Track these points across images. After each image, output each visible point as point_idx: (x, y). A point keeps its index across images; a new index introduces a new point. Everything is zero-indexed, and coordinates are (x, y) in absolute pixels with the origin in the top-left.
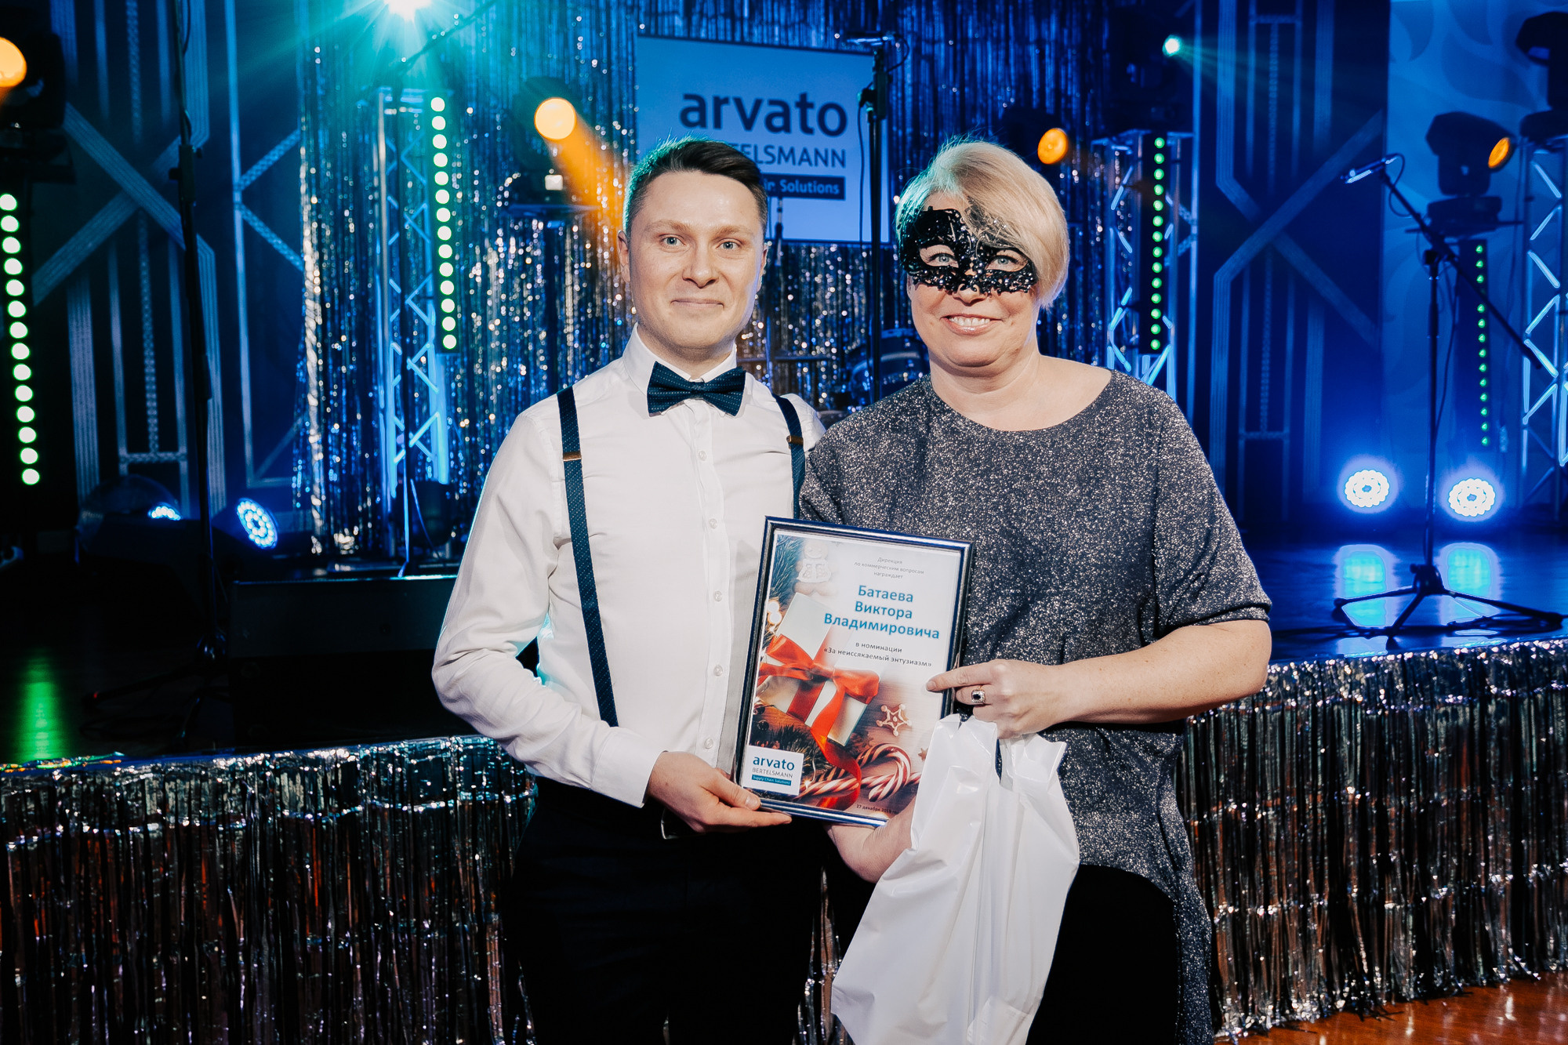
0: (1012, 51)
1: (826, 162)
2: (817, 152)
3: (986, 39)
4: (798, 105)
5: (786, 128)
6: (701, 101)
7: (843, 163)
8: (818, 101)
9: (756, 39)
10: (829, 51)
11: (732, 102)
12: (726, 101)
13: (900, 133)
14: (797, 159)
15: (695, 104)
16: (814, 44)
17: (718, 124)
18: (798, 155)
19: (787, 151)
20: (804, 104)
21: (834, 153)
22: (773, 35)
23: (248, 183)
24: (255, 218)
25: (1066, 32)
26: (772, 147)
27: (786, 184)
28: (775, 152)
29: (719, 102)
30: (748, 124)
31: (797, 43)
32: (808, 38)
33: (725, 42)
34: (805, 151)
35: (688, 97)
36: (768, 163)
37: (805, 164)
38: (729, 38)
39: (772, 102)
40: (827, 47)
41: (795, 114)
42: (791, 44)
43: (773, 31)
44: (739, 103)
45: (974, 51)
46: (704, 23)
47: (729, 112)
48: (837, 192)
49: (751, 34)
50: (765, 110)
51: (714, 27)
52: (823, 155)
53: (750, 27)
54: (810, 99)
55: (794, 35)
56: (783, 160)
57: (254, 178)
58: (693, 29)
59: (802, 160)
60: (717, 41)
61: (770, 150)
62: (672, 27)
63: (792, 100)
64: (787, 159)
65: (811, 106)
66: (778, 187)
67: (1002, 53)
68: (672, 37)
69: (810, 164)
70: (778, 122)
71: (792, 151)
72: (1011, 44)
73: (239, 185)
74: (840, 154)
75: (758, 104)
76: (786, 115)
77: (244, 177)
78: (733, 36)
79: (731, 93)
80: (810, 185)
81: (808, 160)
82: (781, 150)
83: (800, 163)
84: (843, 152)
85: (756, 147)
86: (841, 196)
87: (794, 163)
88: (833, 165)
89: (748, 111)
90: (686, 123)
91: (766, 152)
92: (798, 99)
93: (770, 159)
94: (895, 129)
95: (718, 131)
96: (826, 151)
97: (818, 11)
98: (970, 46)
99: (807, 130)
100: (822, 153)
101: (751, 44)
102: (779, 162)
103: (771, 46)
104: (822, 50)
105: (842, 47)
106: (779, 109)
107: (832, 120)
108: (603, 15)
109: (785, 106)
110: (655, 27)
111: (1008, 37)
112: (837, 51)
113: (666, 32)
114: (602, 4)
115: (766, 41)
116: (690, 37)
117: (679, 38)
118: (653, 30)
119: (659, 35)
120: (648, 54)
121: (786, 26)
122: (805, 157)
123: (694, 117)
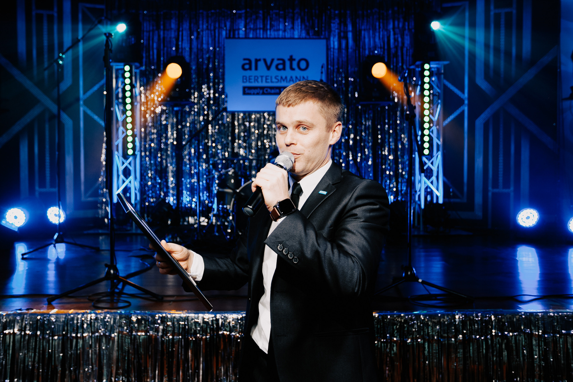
0: (381, 33)
2: (296, 78)
3: (370, 29)
4: (289, 60)
5: (284, 69)
6: (250, 60)
8: (297, 57)
9: (272, 36)
10: (303, 38)
11: (262, 60)
12: (260, 60)
13: (332, 68)
14: (288, 80)
15: (247, 62)
16: (296, 36)
17: (256, 69)
18: (288, 78)
19: (284, 77)
20: (291, 59)
21: (303, 77)
22: (279, 35)
23: (85, 98)
24: (88, 109)
25: (406, 24)
26: (277, 76)
28: (279, 78)
29: (257, 61)
30: (268, 68)
31: (289, 36)
32: (293, 34)
33: (260, 38)
34: (291, 77)
35: (245, 59)
36: (277, 82)
39: (278, 59)
40: (301, 37)
41: (288, 64)
42: (287, 36)
43: (279, 33)
44: (265, 60)
45: (364, 34)
46: (252, 32)
47: (261, 64)
49: (270, 35)
50: (276, 62)
51: (255, 33)
53: (270, 32)
54: (294, 57)
55: (288, 34)
56: (282, 81)
57: (88, 96)
58: (248, 34)
59: (290, 80)
60: (256, 38)
61: (277, 78)
62: (239, 34)
63: (286, 58)
64: (284, 80)
65: (294, 60)
67: (377, 34)
68: (239, 38)
70: (281, 67)
71: (286, 78)
72: (381, 30)
73: (82, 99)
74: (306, 77)
75: (272, 60)
76: (284, 64)
77: (84, 96)
78: (263, 36)
79: (261, 57)
81: (293, 81)
82: (282, 78)
83: (289, 82)
85: (271, 77)
87: (287, 82)
89: (269, 63)
90: (243, 68)
91: (276, 78)
92: (289, 57)
93: (277, 81)
94: (329, 67)
95: (256, 72)
97: (298, 23)
98: (363, 32)
99: (292, 69)
100: (299, 77)
101: (270, 38)
102: (281, 82)
103: (278, 38)
104: (299, 38)
105: (308, 37)
106: (281, 62)
107: (303, 65)
108: (213, 32)
109: (284, 60)
110: (232, 35)
111: (380, 28)
112: (305, 38)
113: (237, 36)
114: (212, 28)
115: (276, 36)
116: (246, 37)
117: (242, 38)
118: (232, 36)
119: (234, 38)
120: (230, 45)
121: (285, 31)
122: (291, 79)
123: (247, 67)
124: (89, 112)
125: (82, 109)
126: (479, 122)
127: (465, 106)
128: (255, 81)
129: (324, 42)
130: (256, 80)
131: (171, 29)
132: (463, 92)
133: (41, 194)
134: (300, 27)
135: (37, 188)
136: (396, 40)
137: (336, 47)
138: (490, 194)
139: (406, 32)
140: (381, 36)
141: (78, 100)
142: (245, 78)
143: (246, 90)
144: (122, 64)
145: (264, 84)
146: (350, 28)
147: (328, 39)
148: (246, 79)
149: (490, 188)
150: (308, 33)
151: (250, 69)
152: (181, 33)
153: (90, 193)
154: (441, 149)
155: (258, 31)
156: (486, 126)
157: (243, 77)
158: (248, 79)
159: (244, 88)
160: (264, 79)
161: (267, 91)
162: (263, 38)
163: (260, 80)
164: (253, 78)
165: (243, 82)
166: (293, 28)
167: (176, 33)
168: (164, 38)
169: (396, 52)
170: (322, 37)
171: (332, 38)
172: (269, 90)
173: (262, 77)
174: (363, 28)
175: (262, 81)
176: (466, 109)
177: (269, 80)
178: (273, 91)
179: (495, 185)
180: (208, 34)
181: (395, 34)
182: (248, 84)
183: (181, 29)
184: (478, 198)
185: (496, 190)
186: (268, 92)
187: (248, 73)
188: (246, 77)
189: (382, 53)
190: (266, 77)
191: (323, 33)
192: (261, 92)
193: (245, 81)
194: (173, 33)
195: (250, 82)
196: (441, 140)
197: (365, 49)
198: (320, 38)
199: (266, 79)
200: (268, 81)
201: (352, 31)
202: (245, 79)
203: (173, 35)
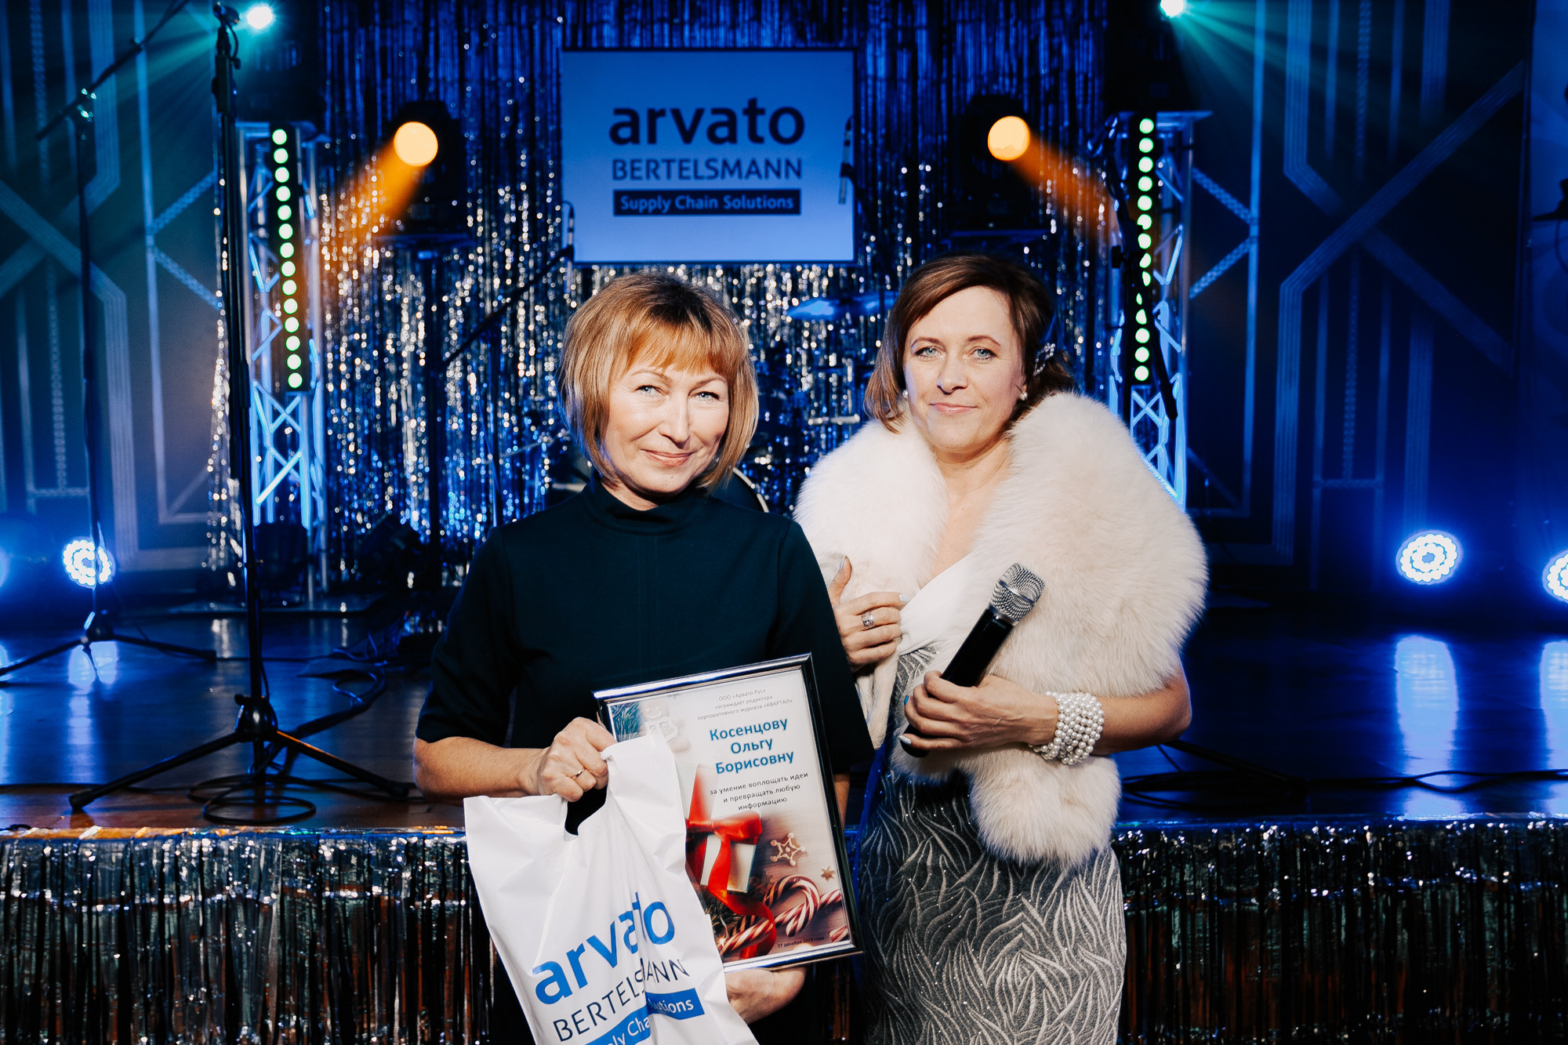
0: (1013, 31)
1: (778, 174)
2: (768, 163)
3: (980, 20)
4: (745, 112)
5: (732, 138)
6: (634, 115)
7: (798, 174)
8: (770, 106)
9: (698, 43)
10: (785, 49)
11: (669, 114)
12: (662, 113)
14: (744, 171)
16: (767, 43)
17: (652, 139)
18: (745, 167)
19: (732, 164)
20: (753, 110)
21: (788, 163)
22: (718, 38)
23: (161, 226)
24: (169, 260)
26: (715, 160)
27: (731, 200)
28: (719, 166)
29: (654, 115)
30: (687, 136)
31: (746, 42)
32: (759, 36)
33: (662, 49)
34: (754, 163)
35: (618, 112)
36: (710, 178)
37: (754, 177)
38: (667, 44)
39: (715, 111)
40: (782, 45)
41: (742, 123)
42: (739, 45)
43: (718, 33)
44: (677, 114)
46: (638, 31)
47: (666, 127)
48: (791, 205)
49: (692, 38)
50: (708, 120)
51: (649, 34)
52: (776, 166)
53: (691, 30)
54: (760, 105)
55: (743, 35)
56: (727, 174)
57: (167, 221)
58: (626, 38)
59: (749, 172)
60: (652, 49)
61: (712, 164)
62: (600, 37)
63: (738, 106)
64: (732, 173)
65: (762, 112)
66: (722, 203)
67: (1001, 35)
68: (601, 49)
69: (760, 176)
71: (738, 163)
72: (1012, 21)
73: (152, 229)
74: (795, 164)
75: (699, 114)
76: (732, 124)
77: (157, 220)
78: (671, 42)
79: (668, 106)
80: (759, 200)
81: (758, 172)
82: (725, 164)
83: (747, 176)
84: (799, 162)
85: (696, 163)
86: (796, 210)
87: (740, 176)
88: (787, 176)
89: (688, 122)
90: (615, 138)
91: (708, 165)
92: (746, 105)
93: (712, 173)
94: (863, 131)
95: (652, 147)
96: (779, 162)
97: (771, 5)
98: (959, 29)
99: (755, 138)
100: (774, 164)
101: (691, 49)
102: (723, 176)
103: (715, 49)
104: (775, 49)
105: (802, 45)
106: (723, 118)
107: (787, 126)
108: (525, 32)
109: (730, 114)
110: (582, 40)
111: (1007, 16)
112: (794, 49)
113: (595, 44)
114: (523, 19)
115: (709, 44)
116: (622, 47)
117: (610, 49)
118: (580, 44)
119: (587, 48)
120: (574, 70)
121: (733, 26)
122: (754, 169)
123: (625, 133)
124: (173, 267)
125: (151, 258)
126: (1290, 290)
127: (1251, 243)
128: (648, 177)
129: (847, 58)
130: (652, 172)
131: (404, 22)
132: (1247, 204)
133: (41, 502)
134: (777, 15)
135: (30, 487)
136: (1054, 52)
137: (882, 72)
138: (1317, 493)
139: (1085, 28)
140: (1012, 41)
141: (140, 232)
142: (620, 165)
143: (623, 199)
144: (266, 125)
145: (675, 184)
146: (922, 19)
147: (859, 53)
148: (623, 169)
149: (1317, 477)
150: (800, 34)
151: (635, 139)
152: (432, 35)
153: (182, 499)
154: (1181, 366)
155: (656, 28)
156: (1310, 299)
157: (615, 162)
158: (628, 168)
159: (618, 195)
160: (675, 167)
161: (683, 202)
162: (671, 49)
163: (662, 170)
164: (643, 165)
165: (615, 177)
166: (757, 18)
167: (419, 37)
168: (383, 50)
169: (1055, 89)
170: (842, 44)
171: (870, 49)
172: (689, 200)
173: (669, 162)
174: (960, 17)
175: (669, 176)
176: (1253, 250)
177: (690, 173)
178: (700, 204)
179: (1333, 468)
180: (512, 36)
181: (1050, 35)
182: (628, 184)
183: (432, 24)
184: (1283, 506)
185: (1332, 483)
186: (688, 206)
187: (628, 152)
188: (624, 163)
189: (1014, 91)
190: (681, 161)
191: (845, 33)
192: (667, 206)
193: (620, 174)
194: (409, 34)
195: (633, 177)
196: (1184, 341)
197: (966, 81)
198: (837, 49)
199: (681, 169)
200: (685, 173)
201: (929, 27)
202: (620, 169)
203: (409, 42)
